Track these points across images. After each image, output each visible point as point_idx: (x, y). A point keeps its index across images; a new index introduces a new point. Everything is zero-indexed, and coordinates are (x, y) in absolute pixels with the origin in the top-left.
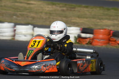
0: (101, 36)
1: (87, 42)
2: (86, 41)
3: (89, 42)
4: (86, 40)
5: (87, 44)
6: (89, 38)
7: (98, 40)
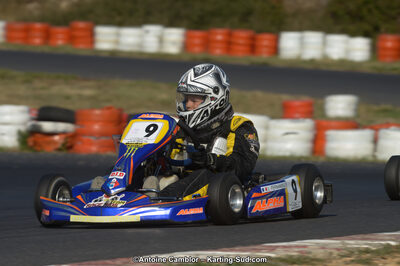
0: (96, 127)
1: (59, 146)
2: (55, 143)
3: (64, 145)
4: (57, 138)
5: (59, 150)
6: (63, 133)
7: (92, 138)
